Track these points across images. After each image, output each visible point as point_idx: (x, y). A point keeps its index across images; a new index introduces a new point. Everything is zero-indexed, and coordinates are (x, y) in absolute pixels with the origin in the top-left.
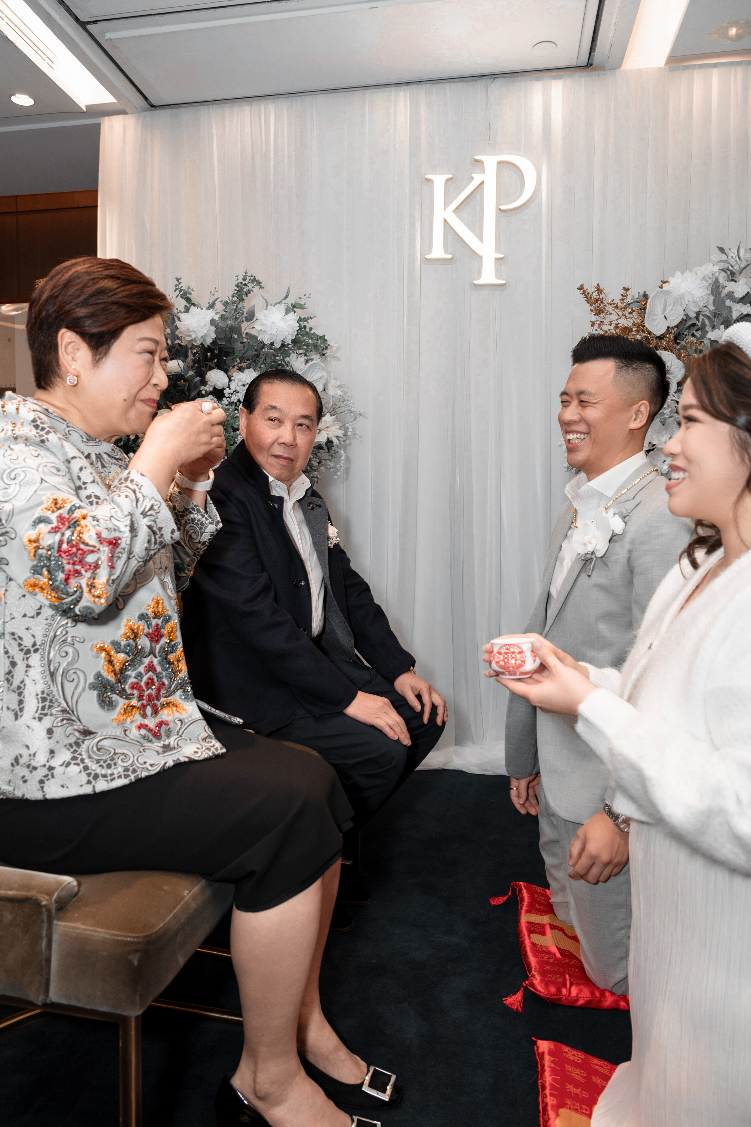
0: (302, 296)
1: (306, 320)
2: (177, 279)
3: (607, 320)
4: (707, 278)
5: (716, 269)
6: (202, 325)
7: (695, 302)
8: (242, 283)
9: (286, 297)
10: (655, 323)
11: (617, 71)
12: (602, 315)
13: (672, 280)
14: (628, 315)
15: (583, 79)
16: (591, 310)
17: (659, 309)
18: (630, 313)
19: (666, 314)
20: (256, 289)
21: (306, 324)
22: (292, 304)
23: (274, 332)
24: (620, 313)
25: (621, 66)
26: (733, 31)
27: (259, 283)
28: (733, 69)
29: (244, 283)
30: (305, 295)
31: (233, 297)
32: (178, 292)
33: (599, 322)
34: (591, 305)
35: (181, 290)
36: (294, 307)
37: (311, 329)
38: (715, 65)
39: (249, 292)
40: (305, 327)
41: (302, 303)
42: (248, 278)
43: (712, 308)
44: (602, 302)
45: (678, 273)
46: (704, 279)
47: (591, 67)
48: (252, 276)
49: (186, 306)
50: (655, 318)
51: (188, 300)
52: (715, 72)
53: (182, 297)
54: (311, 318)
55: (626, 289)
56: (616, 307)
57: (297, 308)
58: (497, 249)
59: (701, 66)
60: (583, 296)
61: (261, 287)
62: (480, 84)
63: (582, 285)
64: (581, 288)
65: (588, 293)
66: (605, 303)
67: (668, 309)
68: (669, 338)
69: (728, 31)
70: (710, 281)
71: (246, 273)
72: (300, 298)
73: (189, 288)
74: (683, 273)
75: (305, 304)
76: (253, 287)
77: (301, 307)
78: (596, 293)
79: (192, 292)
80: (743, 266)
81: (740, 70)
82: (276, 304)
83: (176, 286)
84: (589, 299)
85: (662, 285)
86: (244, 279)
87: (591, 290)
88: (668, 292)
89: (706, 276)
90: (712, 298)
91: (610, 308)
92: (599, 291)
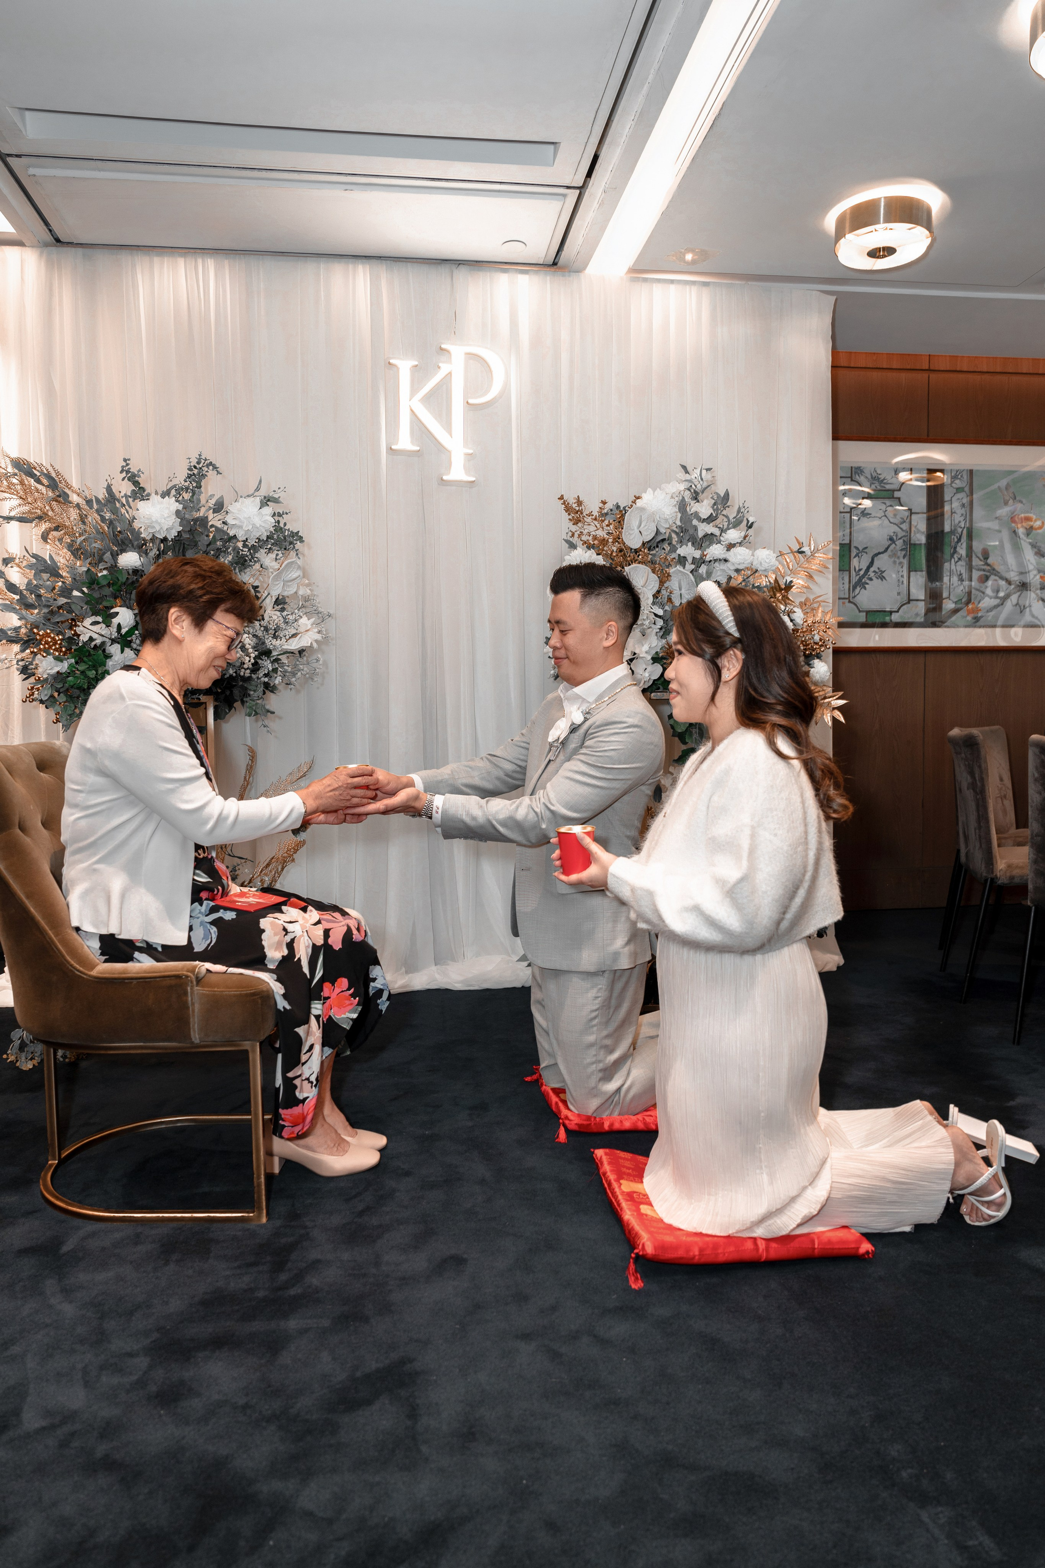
0: (277, 489)
1: (280, 515)
2: (125, 460)
3: (586, 531)
4: (674, 496)
5: (682, 487)
6: (166, 515)
7: (666, 520)
8: (195, 467)
9: (258, 489)
10: (631, 538)
11: (582, 275)
12: (580, 525)
13: (644, 496)
14: (605, 528)
15: (548, 278)
16: (570, 519)
17: (635, 524)
18: (607, 526)
19: (641, 529)
20: (211, 474)
21: (280, 519)
22: (265, 497)
23: (250, 527)
24: (598, 525)
25: (585, 268)
26: (689, 257)
27: (215, 468)
28: (688, 287)
29: (198, 466)
30: (279, 488)
31: (185, 481)
32: (124, 474)
33: (578, 532)
34: (569, 514)
35: (128, 472)
36: (266, 501)
37: (285, 524)
38: (672, 282)
39: (204, 476)
40: (278, 522)
41: (276, 496)
42: (203, 461)
43: (679, 523)
44: (582, 513)
45: (650, 490)
46: (672, 497)
47: (555, 267)
48: (206, 460)
49: (134, 490)
50: (631, 532)
51: (136, 483)
52: (672, 287)
53: (129, 480)
54: (287, 514)
55: (604, 503)
56: (595, 519)
57: (271, 501)
58: (466, 444)
59: (659, 281)
60: (564, 506)
61: (218, 473)
62: (444, 270)
63: (562, 496)
64: (561, 498)
65: (568, 504)
66: (584, 514)
67: (642, 526)
68: (644, 552)
69: (685, 256)
70: (677, 499)
71: (200, 455)
72: (274, 491)
73: (139, 471)
74: (654, 490)
75: (279, 497)
76: (207, 471)
77: (276, 501)
78: (576, 505)
79: (141, 475)
80: (704, 486)
81: (694, 289)
82: (248, 496)
83: (123, 467)
84: (568, 509)
85: (635, 501)
86: (198, 463)
87: (572, 501)
88: (642, 509)
89: (674, 493)
90: (679, 515)
91: (588, 519)
92: (579, 503)
